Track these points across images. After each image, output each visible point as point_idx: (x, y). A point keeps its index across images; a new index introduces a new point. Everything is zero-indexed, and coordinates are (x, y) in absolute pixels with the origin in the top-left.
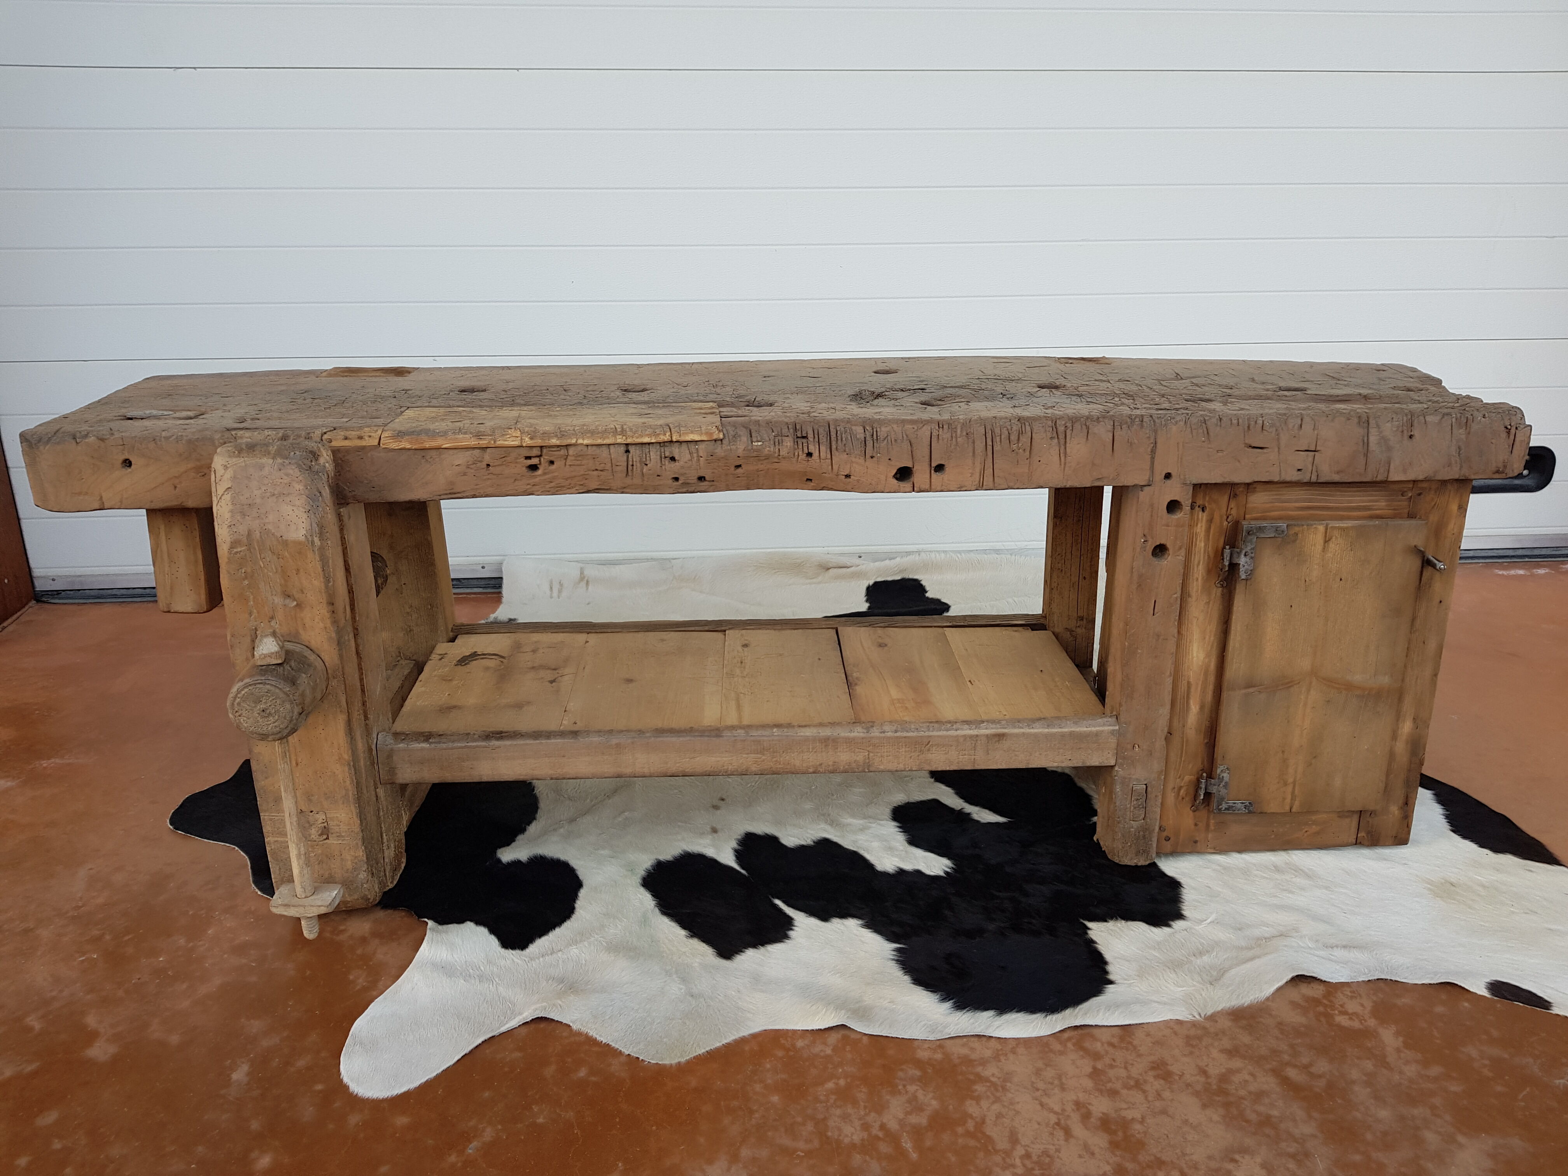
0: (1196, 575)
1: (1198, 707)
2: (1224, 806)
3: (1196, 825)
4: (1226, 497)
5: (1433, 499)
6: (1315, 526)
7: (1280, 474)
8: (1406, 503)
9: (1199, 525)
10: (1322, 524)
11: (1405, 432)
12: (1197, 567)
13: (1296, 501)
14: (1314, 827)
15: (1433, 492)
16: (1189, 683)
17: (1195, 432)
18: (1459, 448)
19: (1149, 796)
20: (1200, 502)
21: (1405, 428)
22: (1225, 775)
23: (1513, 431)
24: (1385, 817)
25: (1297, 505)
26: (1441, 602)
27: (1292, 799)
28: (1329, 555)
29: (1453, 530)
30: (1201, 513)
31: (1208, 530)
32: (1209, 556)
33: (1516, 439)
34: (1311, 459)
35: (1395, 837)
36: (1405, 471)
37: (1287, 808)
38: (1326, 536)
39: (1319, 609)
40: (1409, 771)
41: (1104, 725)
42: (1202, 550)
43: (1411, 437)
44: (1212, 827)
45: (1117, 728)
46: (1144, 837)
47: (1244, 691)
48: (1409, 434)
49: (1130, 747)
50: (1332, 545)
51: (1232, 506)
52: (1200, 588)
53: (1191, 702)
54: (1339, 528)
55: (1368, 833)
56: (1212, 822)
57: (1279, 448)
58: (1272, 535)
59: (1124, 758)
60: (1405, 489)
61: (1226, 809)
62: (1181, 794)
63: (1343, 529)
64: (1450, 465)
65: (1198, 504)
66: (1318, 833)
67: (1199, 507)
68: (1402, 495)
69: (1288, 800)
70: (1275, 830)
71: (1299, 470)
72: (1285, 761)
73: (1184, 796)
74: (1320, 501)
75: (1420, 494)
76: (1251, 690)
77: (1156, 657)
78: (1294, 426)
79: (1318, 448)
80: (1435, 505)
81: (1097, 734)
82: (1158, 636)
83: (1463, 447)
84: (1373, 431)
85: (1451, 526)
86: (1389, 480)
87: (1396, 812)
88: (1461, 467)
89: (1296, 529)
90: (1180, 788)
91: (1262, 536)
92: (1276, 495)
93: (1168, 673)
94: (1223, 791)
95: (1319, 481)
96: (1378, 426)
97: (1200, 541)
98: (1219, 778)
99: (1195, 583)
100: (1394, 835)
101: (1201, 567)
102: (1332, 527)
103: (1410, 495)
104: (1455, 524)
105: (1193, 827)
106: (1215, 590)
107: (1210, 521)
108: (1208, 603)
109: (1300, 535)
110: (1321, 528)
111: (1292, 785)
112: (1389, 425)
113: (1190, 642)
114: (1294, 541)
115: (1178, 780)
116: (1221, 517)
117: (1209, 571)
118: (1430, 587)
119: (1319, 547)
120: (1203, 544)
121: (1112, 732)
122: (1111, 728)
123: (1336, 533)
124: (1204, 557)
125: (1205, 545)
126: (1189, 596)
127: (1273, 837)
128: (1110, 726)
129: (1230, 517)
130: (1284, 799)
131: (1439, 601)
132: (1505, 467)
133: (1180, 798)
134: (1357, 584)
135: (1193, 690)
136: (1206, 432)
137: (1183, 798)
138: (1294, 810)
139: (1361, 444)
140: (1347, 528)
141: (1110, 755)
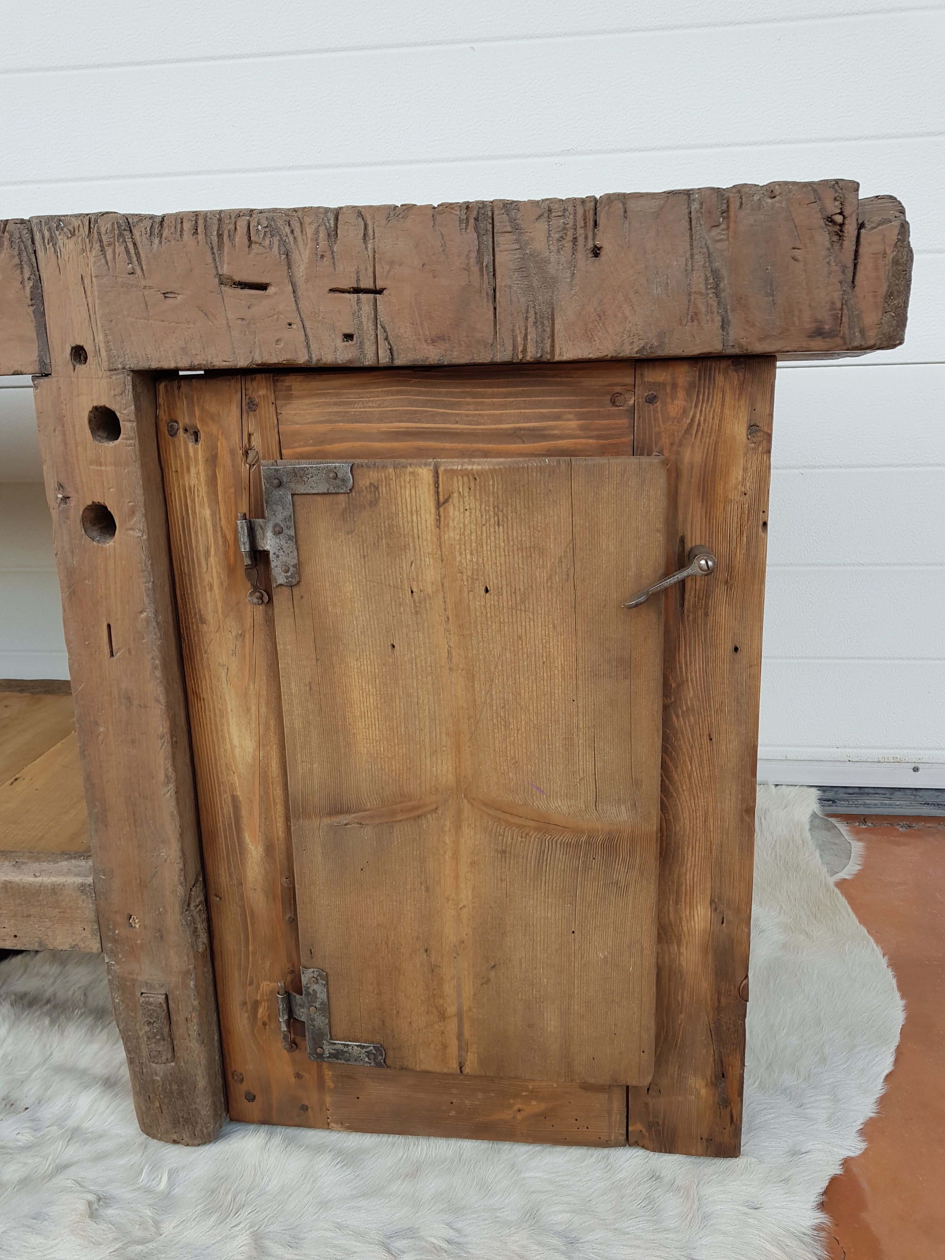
0: (207, 578)
1: (261, 849)
2: (328, 1049)
3: (298, 1076)
4: (235, 410)
5: (685, 412)
6: (409, 469)
7: (308, 347)
8: (624, 422)
9: (193, 470)
10: (425, 465)
11: (581, 240)
12: (207, 560)
13: (382, 419)
14: (534, 1103)
15: (681, 394)
16: (234, 798)
17: (109, 251)
18: (715, 273)
19: (174, 1018)
20: (184, 420)
21: (581, 231)
22: (319, 989)
23: (851, 229)
24: (681, 1099)
25: (385, 426)
26: (736, 649)
27: (460, 1048)
28: (452, 535)
29: (743, 485)
30: (191, 445)
31: (212, 481)
32: (224, 537)
33: (862, 250)
34: (367, 309)
35: (709, 1140)
36: (588, 335)
37: (454, 1066)
38: (437, 493)
39: (449, 652)
40: (718, 1009)
41: (69, 872)
42: (209, 524)
43: (596, 252)
44: (330, 1084)
45: (90, 880)
46: (181, 1093)
47: (327, 821)
48: (590, 245)
49: (119, 919)
50: (453, 512)
51: (251, 430)
52: (219, 605)
53: (247, 838)
54: (465, 473)
55: (650, 1126)
56: (328, 1074)
57: (293, 285)
58: (322, 489)
59: (115, 941)
60: (618, 389)
61: (331, 1055)
62: (259, 1016)
63: (474, 476)
64: (695, 317)
65: (181, 425)
66: (544, 1115)
67: (186, 430)
68: (613, 403)
69: (453, 1049)
70: (454, 1101)
71: (348, 337)
72: (433, 969)
73: (266, 1019)
74: (432, 418)
75: (651, 400)
76: (343, 819)
77: (133, 742)
78: (317, 232)
79: (380, 285)
80: (691, 424)
81: (55, 890)
82: (129, 699)
83: (724, 272)
84: (504, 242)
85: (736, 474)
86: (557, 358)
87: (703, 1092)
88: (725, 325)
89: (374, 475)
90: (256, 1005)
91: (301, 489)
92: (336, 404)
93: (162, 777)
94: (320, 1021)
95: (398, 362)
96: (516, 228)
97: (202, 505)
98: (308, 994)
99: (208, 593)
100: (705, 1136)
101: (213, 560)
102: (446, 471)
103: (632, 402)
104: (745, 469)
105: (293, 1080)
106: (249, 607)
107: (212, 460)
108: (242, 635)
109: (383, 490)
110: (425, 474)
111: (455, 1020)
112: (542, 225)
113: (222, 717)
114: (374, 503)
115: (249, 988)
116: (232, 452)
117: (231, 570)
118: (706, 614)
119: (428, 516)
120: (207, 512)
121: (82, 888)
122: (79, 880)
123: (458, 484)
124: (216, 539)
125: (213, 514)
126: (203, 621)
127: (453, 1113)
128: (78, 875)
129: (251, 454)
130: (445, 1046)
131: (730, 647)
132: (838, 320)
133: (260, 1023)
134: (523, 602)
135: (244, 812)
136: (132, 251)
137: (264, 1024)
138: (467, 1070)
139: (475, 269)
140: (481, 473)
141: (87, 933)
